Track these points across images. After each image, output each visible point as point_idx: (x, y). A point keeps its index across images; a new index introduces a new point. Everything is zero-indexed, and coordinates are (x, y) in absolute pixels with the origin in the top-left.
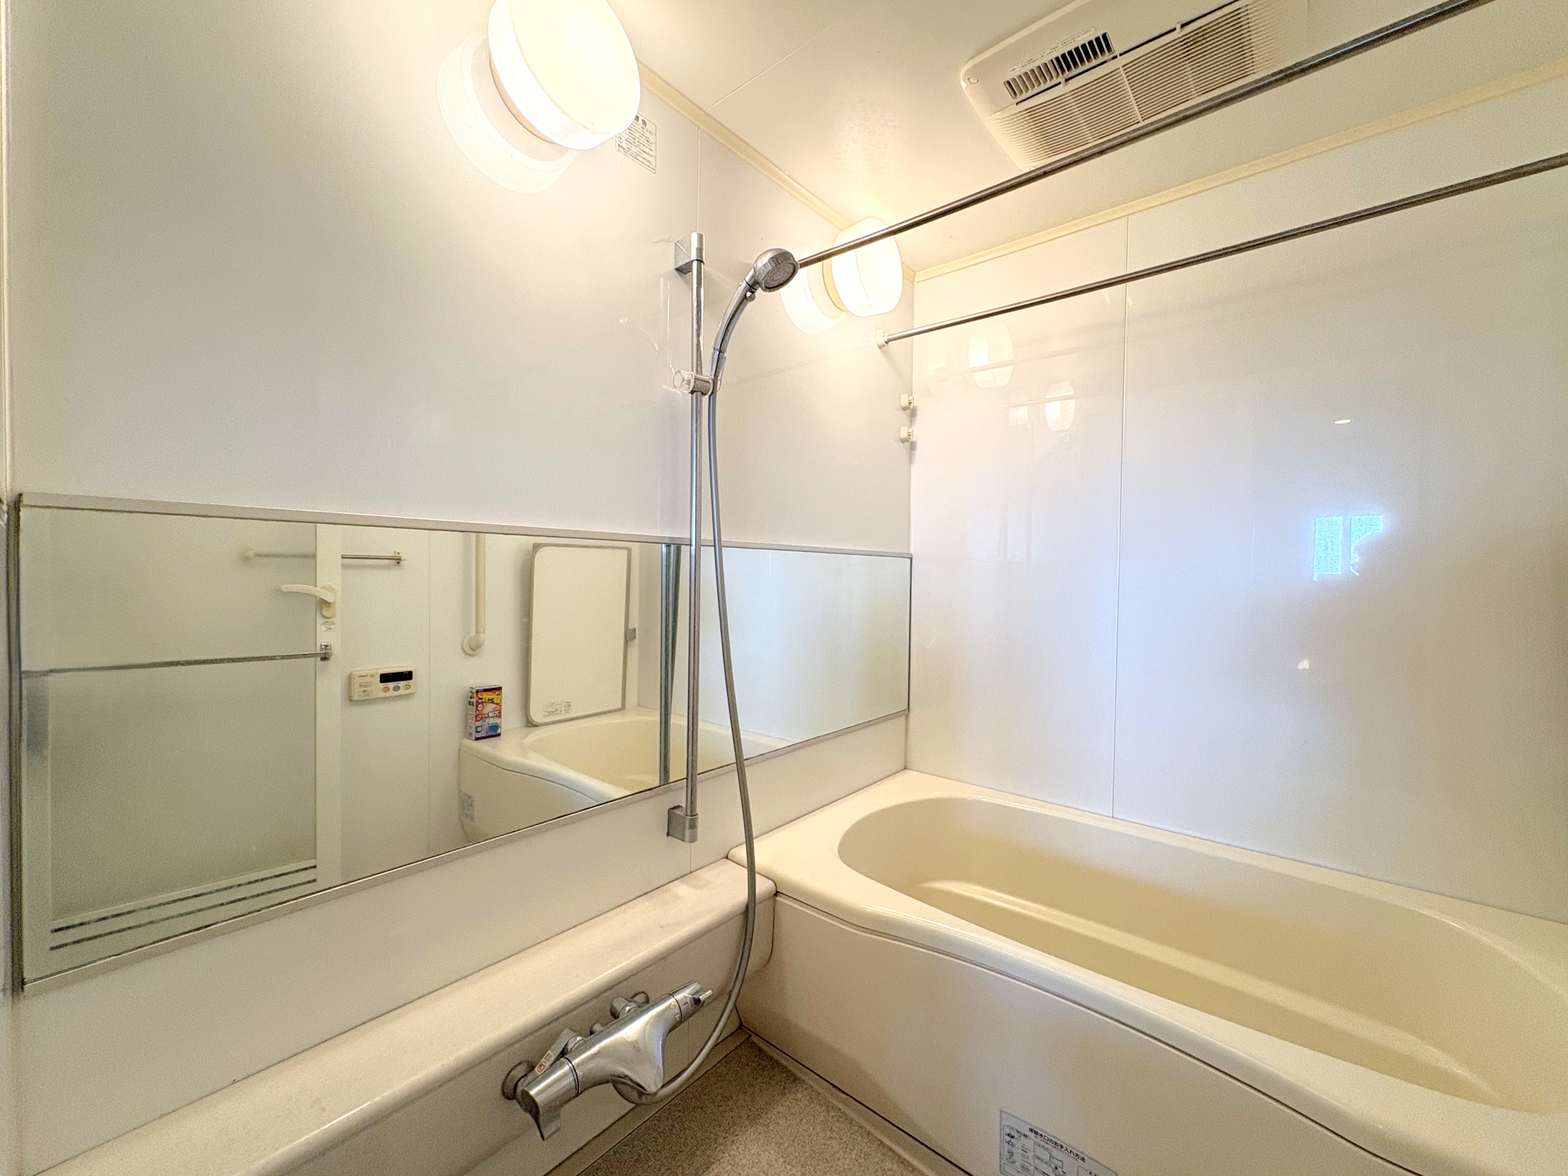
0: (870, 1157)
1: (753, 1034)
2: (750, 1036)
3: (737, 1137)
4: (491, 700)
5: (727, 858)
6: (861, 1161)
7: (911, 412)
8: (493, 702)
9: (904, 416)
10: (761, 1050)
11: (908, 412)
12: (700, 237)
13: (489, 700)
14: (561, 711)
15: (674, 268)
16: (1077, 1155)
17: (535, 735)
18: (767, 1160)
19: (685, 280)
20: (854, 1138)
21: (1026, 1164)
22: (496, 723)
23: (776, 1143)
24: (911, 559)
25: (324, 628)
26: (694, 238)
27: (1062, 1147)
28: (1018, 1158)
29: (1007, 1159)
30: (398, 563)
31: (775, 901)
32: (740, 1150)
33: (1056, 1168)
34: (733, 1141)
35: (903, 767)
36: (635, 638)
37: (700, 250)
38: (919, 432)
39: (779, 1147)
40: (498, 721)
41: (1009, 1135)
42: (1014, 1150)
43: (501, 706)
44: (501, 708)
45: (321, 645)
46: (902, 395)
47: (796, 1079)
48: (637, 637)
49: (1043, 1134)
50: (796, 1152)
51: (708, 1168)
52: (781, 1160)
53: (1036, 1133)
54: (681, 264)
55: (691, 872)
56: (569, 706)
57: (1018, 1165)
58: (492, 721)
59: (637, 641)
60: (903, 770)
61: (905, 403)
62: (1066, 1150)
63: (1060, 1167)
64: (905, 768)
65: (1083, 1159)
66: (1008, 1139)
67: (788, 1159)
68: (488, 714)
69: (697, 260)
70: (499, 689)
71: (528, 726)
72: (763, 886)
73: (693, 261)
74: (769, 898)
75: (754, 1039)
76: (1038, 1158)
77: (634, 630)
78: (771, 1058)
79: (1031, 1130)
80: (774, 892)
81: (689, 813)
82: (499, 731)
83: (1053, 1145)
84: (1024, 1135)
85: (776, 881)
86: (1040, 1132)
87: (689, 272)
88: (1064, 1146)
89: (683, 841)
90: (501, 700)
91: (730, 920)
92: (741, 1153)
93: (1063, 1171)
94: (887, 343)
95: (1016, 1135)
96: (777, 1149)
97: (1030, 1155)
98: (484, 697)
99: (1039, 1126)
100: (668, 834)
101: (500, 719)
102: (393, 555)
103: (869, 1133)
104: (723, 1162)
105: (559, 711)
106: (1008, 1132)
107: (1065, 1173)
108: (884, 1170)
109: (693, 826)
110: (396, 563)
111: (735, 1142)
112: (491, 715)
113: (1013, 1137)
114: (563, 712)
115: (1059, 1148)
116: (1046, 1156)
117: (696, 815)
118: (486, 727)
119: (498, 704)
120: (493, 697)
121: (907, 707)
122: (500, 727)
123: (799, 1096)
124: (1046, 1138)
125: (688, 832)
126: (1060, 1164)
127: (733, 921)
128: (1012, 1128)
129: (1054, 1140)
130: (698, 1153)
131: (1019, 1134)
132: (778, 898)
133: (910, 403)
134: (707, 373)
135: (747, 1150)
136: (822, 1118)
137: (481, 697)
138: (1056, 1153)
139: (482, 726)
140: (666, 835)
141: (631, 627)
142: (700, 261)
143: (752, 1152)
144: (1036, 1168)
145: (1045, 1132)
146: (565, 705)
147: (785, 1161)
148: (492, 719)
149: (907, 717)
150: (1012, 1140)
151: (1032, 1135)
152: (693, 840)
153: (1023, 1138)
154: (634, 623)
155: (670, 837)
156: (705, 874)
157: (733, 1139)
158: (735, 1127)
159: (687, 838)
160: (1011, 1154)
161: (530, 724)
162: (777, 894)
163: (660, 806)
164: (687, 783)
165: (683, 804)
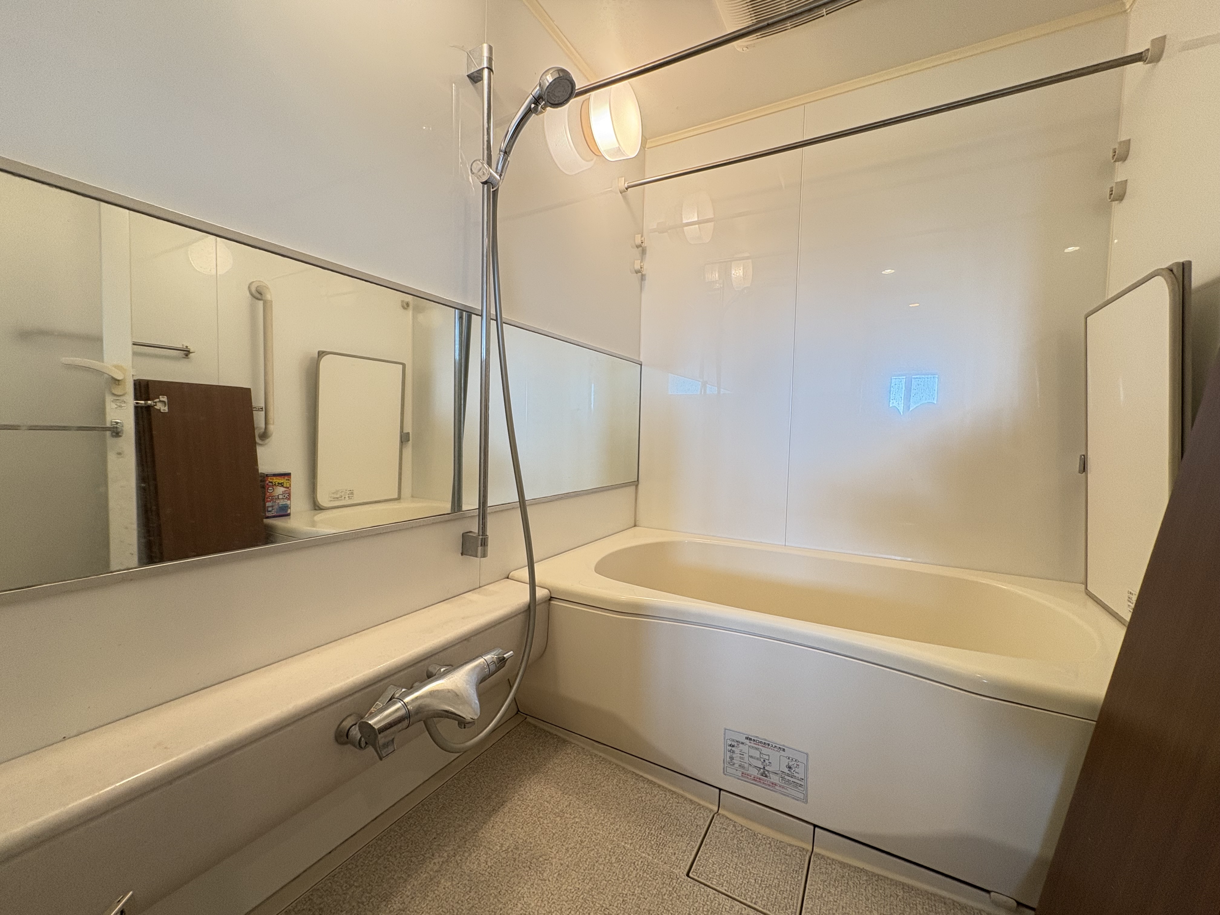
0: (627, 782)
1: (528, 716)
2: (526, 718)
3: (523, 783)
4: (281, 484)
5: (508, 578)
6: (620, 785)
7: (642, 249)
8: (283, 486)
9: (637, 252)
10: (536, 727)
11: (641, 248)
12: (490, 49)
13: (279, 484)
14: (345, 498)
15: (467, 74)
16: (779, 748)
17: (321, 516)
18: (548, 794)
19: (476, 89)
20: (614, 772)
21: (742, 763)
22: (286, 504)
23: (555, 783)
24: (641, 365)
25: (114, 406)
26: (485, 47)
27: (769, 745)
28: (737, 761)
29: (729, 763)
30: (187, 355)
31: (549, 604)
32: (526, 790)
33: (764, 761)
34: (520, 786)
35: (633, 525)
36: (409, 440)
37: (490, 60)
38: (648, 267)
39: (558, 785)
40: (288, 502)
41: (730, 745)
42: (734, 756)
43: (290, 490)
44: (290, 492)
45: (112, 422)
46: (636, 235)
47: (564, 741)
48: (411, 439)
49: (755, 739)
50: (570, 786)
51: (502, 805)
52: (560, 792)
53: (750, 739)
54: (473, 70)
55: (480, 587)
56: (352, 493)
57: (736, 765)
58: (282, 502)
59: (410, 442)
60: (633, 527)
61: (638, 242)
62: (772, 746)
63: (767, 759)
64: (635, 526)
65: (784, 750)
66: (730, 748)
67: (566, 791)
68: (278, 496)
69: (487, 68)
70: (289, 475)
71: (315, 510)
72: (541, 593)
73: (483, 68)
74: (545, 602)
75: (529, 719)
76: (751, 757)
77: (408, 433)
78: (545, 731)
79: (747, 738)
80: (550, 598)
81: (481, 533)
82: (289, 512)
83: (763, 745)
84: (742, 743)
85: (551, 590)
86: (753, 738)
87: (480, 81)
88: (771, 743)
89: (476, 556)
90: (290, 485)
91: (516, 615)
92: (528, 792)
93: (769, 762)
94: (627, 189)
95: (736, 744)
96: (556, 786)
97: (746, 756)
98: (275, 481)
99: (752, 734)
100: (462, 554)
102: (182, 347)
103: (624, 768)
104: (514, 800)
105: (343, 498)
106: (730, 743)
107: (771, 763)
108: (638, 788)
109: (484, 543)
110: (184, 356)
111: (522, 786)
112: (281, 497)
113: (733, 746)
114: (347, 498)
115: (767, 746)
116: (757, 754)
117: (487, 535)
118: (276, 507)
119: (288, 488)
120: (282, 481)
121: (636, 480)
122: (290, 509)
123: (569, 751)
124: (758, 741)
125: (480, 549)
126: (767, 757)
127: (519, 616)
128: (733, 740)
129: (764, 741)
130: (494, 796)
131: (738, 743)
132: (552, 602)
133: (642, 242)
135: (532, 790)
136: (588, 763)
137: (271, 481)
138: (765, 750)
139: (272, 506)
140: (460, 555)
141: (405, 431)
142: (490, 69)
143: (537, 790)
144: (750, 765)
145: (757, 737)
146: (348, 492)
147: (563, 793)
148: (282, 501)
149: (637, 486)
150: (733, 749)
151: (747, 742)
152: (484, 555)
153: (741, 745)
154: (408, 429)
155: (464, 556)
156: (490, 587)
157: (520, 784)
158: (521, 776)
159: (479, 554)
160: (732, 758)
161: (317, 507)
162: (551, 598)
163: (457, 529)
164: (479, 508)
165: (474, 528)
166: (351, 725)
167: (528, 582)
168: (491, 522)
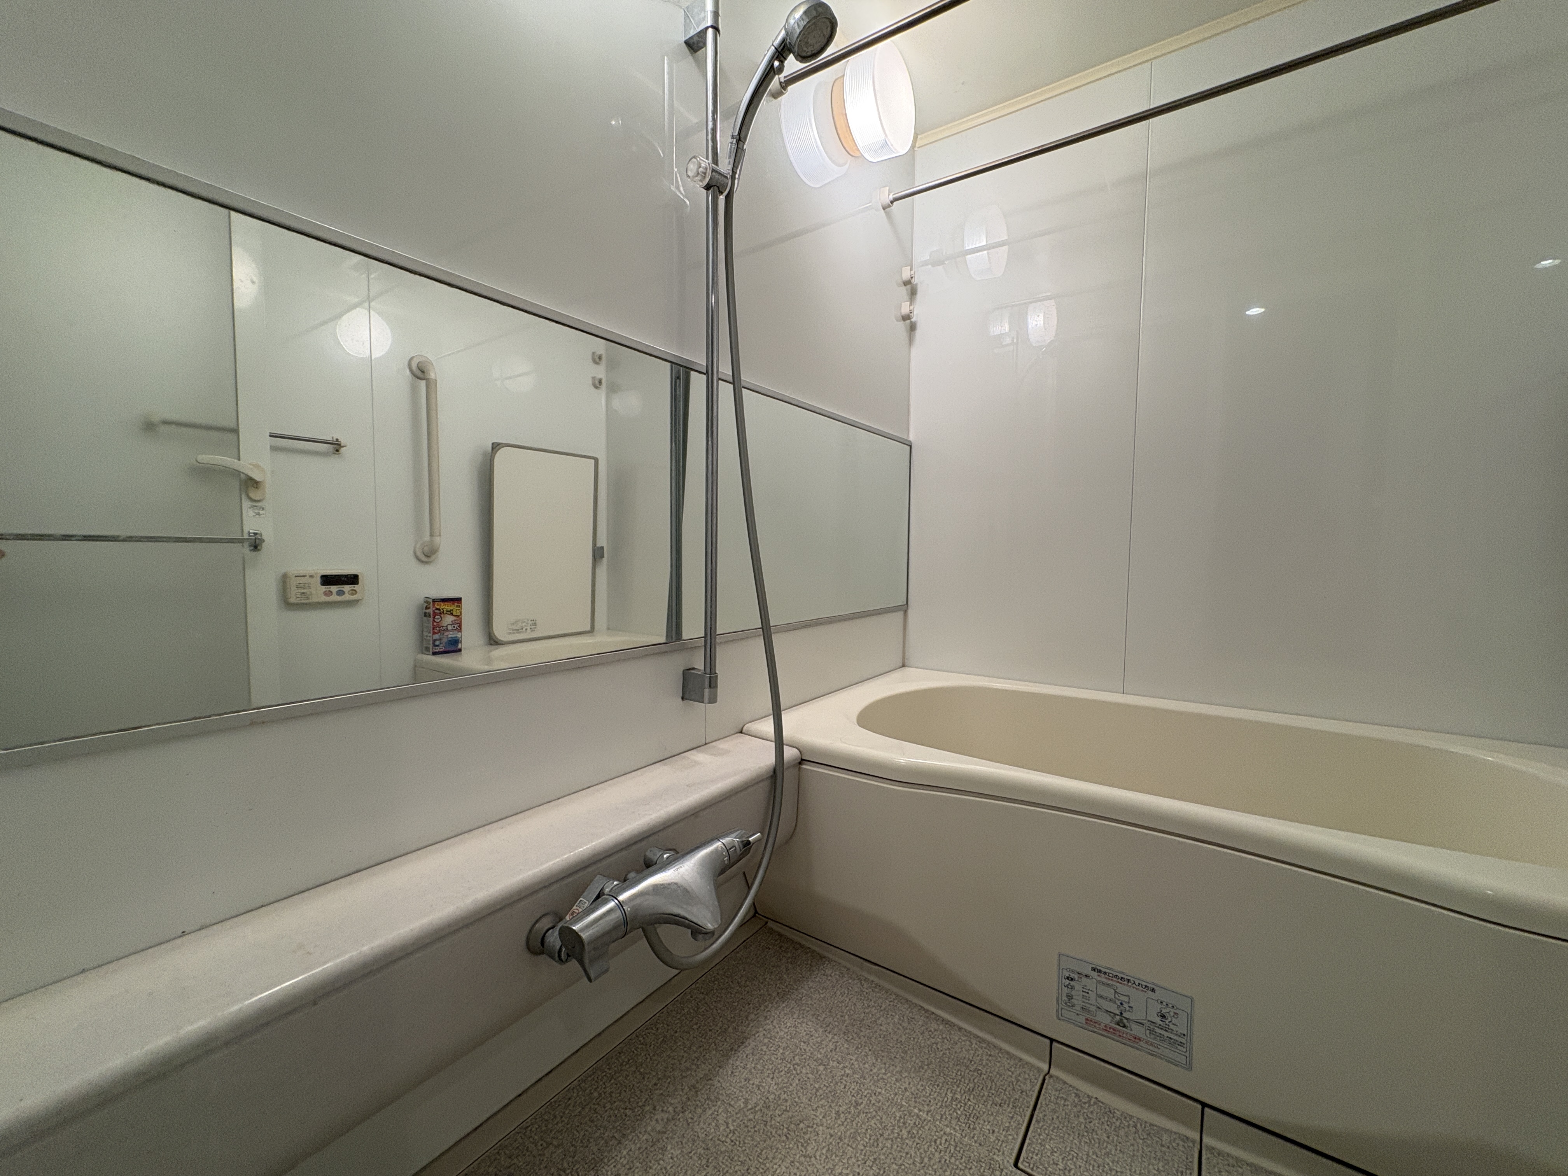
0: (913, 1020)
1: (769, 920)
2: (767, 923)
3: (769, 1013)
4: (450, 612)
5: (741, 732)
6: (905, 1025)
7: (911, 289)
8: (452, 614)
9: (904, 291)
10: (780, 935)
11: (909, 287)
13: (447, 611)
14: (526, 629)
15: (684, 39)
16: (1146, 986)
17: (498, 652)
18: (805, 1031)
19: (696, 61)
20: (893, 1005)
21: (1087, 1005)
22: (456, 637)
23: (813, 1015)
24: (911, 447)
25: (251, 513)
27: (1129, 981)
28: (1078, 1001)
29: (1066, 1003)
30: (337, 451)
31: (800, 768)
32: (774, 1024)
33: (1122, 1004)
34: (766, 1017)
35: (901, 664)
36: (603, 557)
37: (716, 14)
38: (919, 313)
39: (816, 1018)
40: (459, 635)
41: (1068, 978)
42: (1073, 993)
43: (461, 618)
44: (461, 621)
45: (249, 533)
46: (903, 268)
47: (822, 957)
48: (605, 555)
49: (1107, 971)
50: (835, 1022)
51: (743, 1043)
52: (821, 1030)
53: (1100, 971)
54: (692, 33)
55: (706, 744)
56: (535, 624)
57: (1078, 1008)
58: (451, 635)
59: (605, 560)
60: (901, 667)
61: (906, 275)
62: (1134, 983)
63: (1126, 1002)
64: (904, 666)
65: (1153, 990)
66: (1068, 982)
67: (828, 1029)
68: (447, 626)
69: (712, 27)
70: (459, 600)
71: (491, 644)
72: (789, 753)
73: (707, 29)
74: (794, 766)
75: (771, 924)
76: (1101, 997)
77: (602, 548)
78: (793, 942)
79: (1094, 969)
80: (799, 760)
81: (708, 670)
82: (459, 646)
83: (1119, 980)
84: (1086, 976)
85: (801, 749)
86: (1103, 970)
87: (702, 48)
88: (1132, 979)
89: (703, 702)
90: (461, 613)
91: (757, 783)
92: (777, 1026)
93: (1129, 1007)
94: (892, 202)
95: (1076, 976)
96: (814, 1020)
97: (1093, 995)
98: (442, 607)
99: (1102, 962)
100: (683, 698)
101: (460, 633)
102: (331, 439)
103: (907, 1000)
104: (758, 1036)
105: (524, 629)
106: (1067, 975)
107: (1132, 1007)
108: (931, 1031)
109: (713, 683)
110: (335, 452)
111: (768, 1017)
112: (450, 628)
113: (1072, 980)
114: (529, 630)
115: (1126, 982)
116: (1110, 993)
117: (716, 673)
118: (445, 640)
119: (458, 616)
120: (452, 609)
121: (905, 603)
122: (461, 642)
123: (828, 972)
124: (1111, 975)
125: (707, 691)
126: (1126, 999)
127: (761, 785)
128: (1073, 971)
129: (1121, 975)
130: (730, 1030)
131: (1081, 976)
132: (804, 766)
133: (912, 278)
134: (725, 166)
135: (782, 1024)
136: (856, 990)
137: (438, 607)
138: (1122, 988)
139: (440, 639)
140: (680, 699)
141: (598, 545)
142: (716, 29)
143: (789, 1024)
144: (1099, 1008)
145: (1108, 968)
146: (531, 623)
147: (826, 1031)
148: (451, 633)
149: (906, 612)
150: (1072, 983)
151: (1095, 974)
152: (713, 700)
153: (1084, 979)
154: (602, 542)
155: (685, 701)
156: (722, 745)
157: (765, 1014)
158: (766, 1004)
159: (706, 699)
160: (1070, 997)
161: (493, 641)
162: (802, 761)
163: (674, 665)
164: (706, 636)
165: (700, 665)
166: (546, 928)
167: (773, 739)
168: (722, 655)
